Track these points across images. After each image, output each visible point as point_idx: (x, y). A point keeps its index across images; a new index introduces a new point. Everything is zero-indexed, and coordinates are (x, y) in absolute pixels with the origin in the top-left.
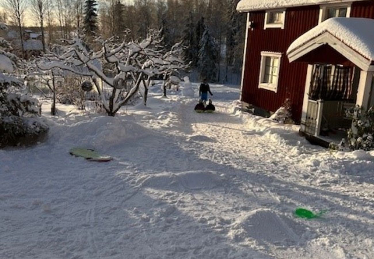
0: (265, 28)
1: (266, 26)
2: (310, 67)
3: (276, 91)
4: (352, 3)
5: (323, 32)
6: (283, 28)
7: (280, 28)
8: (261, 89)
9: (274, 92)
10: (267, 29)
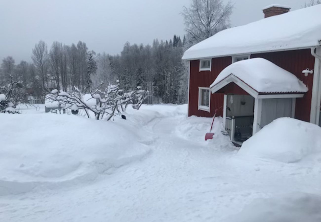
0: (200, 71)
1: (201, 70)
2: (225, 96)
3: (209, 112)
4: (250, 55)
5: (230, 75)
6: (211, 71)
7: (209, 71)
8: (200, 110)
9: (208, 112)
10: (201, 71)
